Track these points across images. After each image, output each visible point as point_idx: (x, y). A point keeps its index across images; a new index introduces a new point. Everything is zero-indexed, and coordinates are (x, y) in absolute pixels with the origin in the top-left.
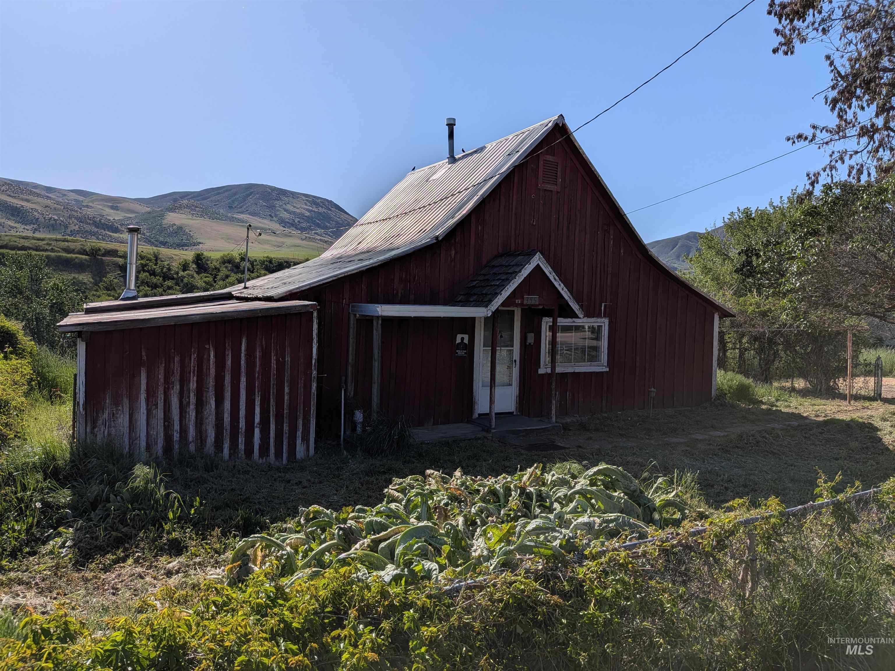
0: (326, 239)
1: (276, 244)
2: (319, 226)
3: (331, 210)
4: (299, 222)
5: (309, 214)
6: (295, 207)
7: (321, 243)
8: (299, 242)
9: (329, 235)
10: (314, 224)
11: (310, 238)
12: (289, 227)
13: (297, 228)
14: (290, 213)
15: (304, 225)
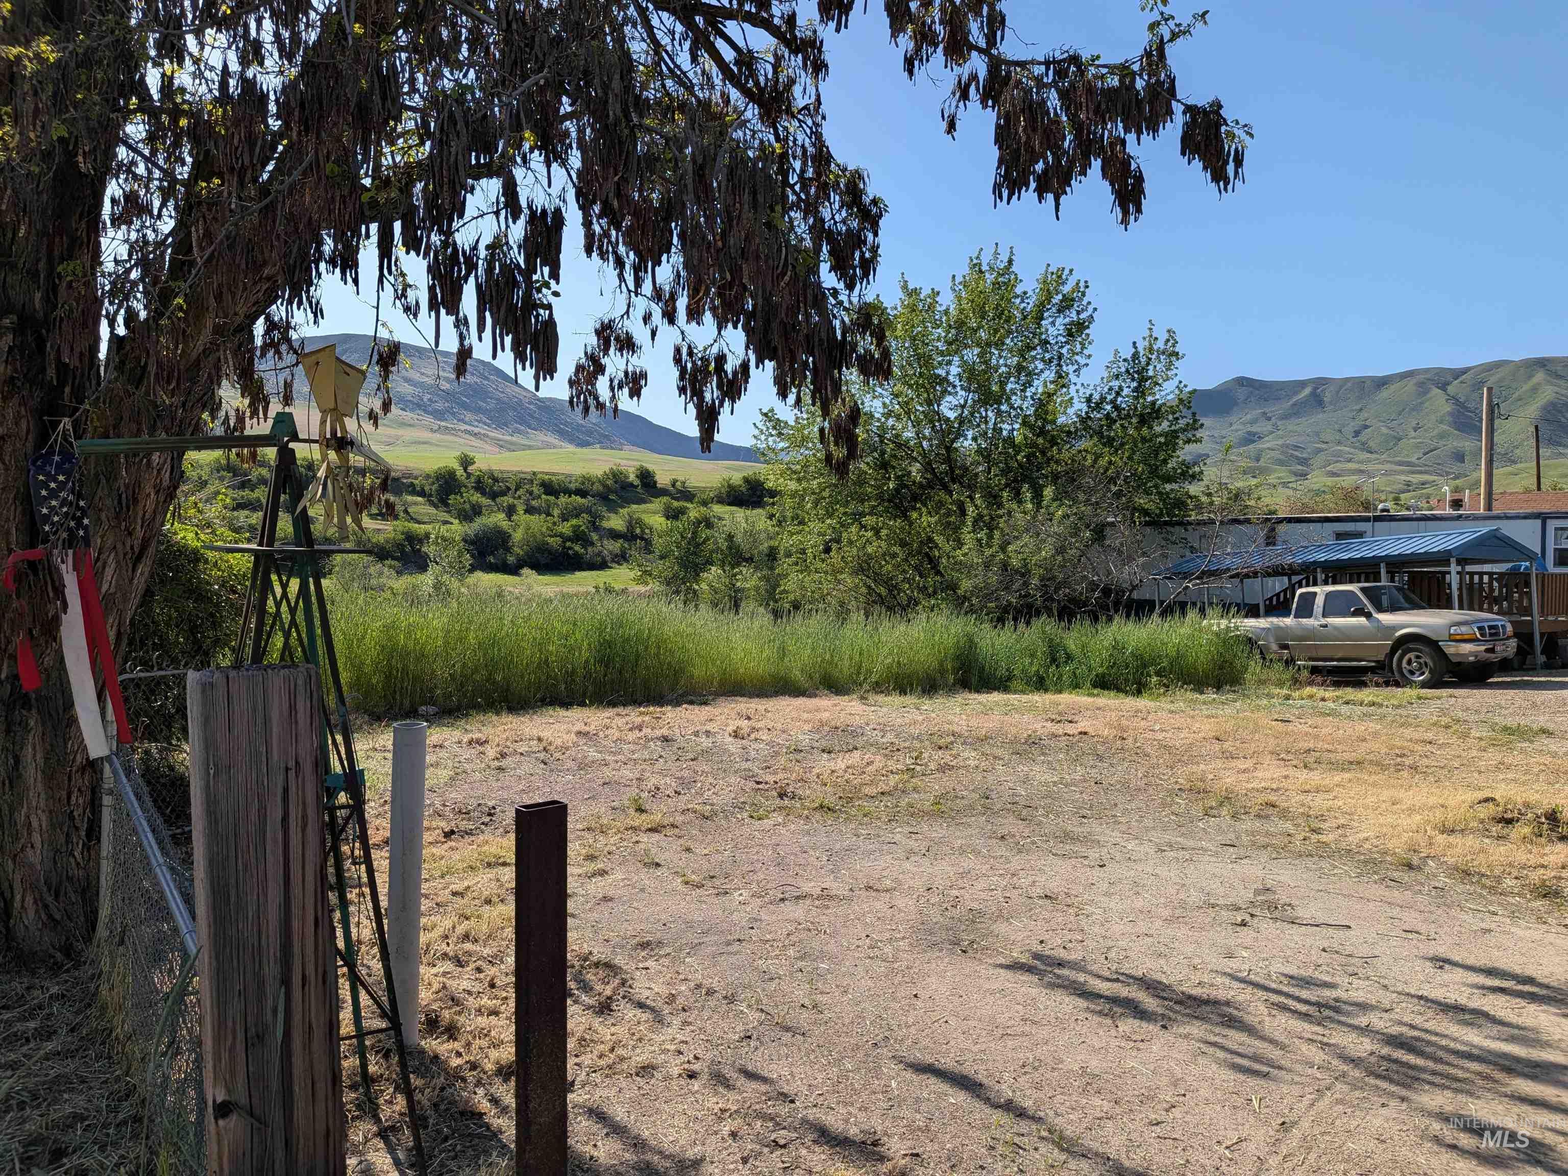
0: (476, 430)
1: (384, 439)
2: (466, 407)
3: (487, 379)
4: (430, 400)
5: (448, 386)
6: (423, 374)
7: (467, 436)
8: (426, 435)
9: (485, 424)
10: (458, 404)
11: (447, 428)
12: (412, 410)
13: (425, 411)
14: (414, 384)
15: (439, 406)
